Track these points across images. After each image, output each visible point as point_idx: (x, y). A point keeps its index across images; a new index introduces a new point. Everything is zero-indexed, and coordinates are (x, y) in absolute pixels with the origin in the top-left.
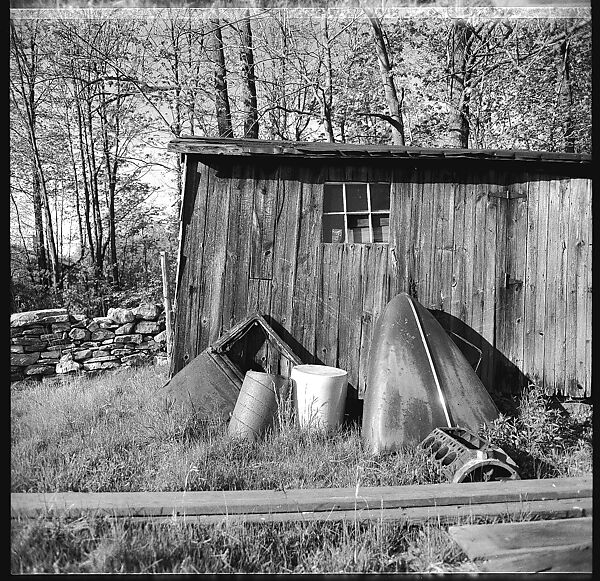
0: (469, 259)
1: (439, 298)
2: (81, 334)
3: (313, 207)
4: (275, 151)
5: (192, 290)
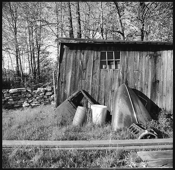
0: (144, 74)
1: (134, 85)
2: (30, 95)
3: (97, 58)
4: (86, 42)
5: (62, 83)
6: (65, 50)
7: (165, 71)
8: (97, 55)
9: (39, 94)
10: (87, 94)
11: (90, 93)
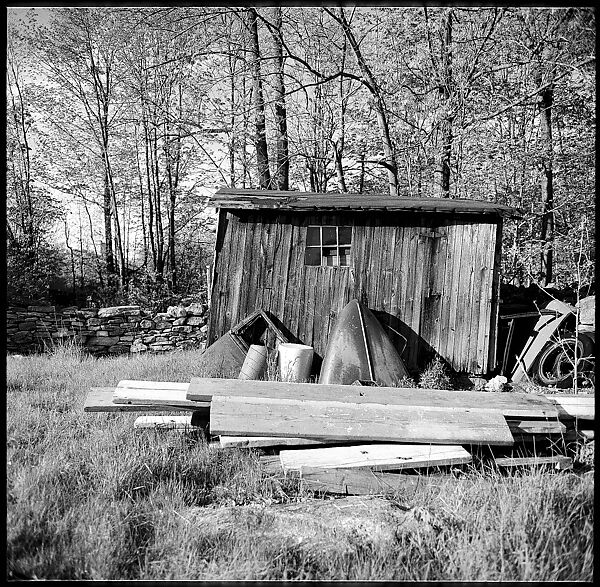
0: (404, 278)
1: (382, 304)
2: (148, 324)
3: (299, 243)
4: (275, 207)
5: (221, 294)
6: (230, 223)
7: (456, 273)
8: (300, 236)
9: (171, 322)
10: (275, 320)
11: (281, 319)
